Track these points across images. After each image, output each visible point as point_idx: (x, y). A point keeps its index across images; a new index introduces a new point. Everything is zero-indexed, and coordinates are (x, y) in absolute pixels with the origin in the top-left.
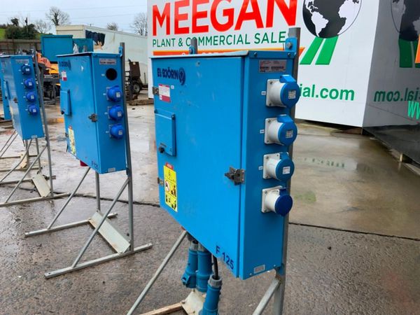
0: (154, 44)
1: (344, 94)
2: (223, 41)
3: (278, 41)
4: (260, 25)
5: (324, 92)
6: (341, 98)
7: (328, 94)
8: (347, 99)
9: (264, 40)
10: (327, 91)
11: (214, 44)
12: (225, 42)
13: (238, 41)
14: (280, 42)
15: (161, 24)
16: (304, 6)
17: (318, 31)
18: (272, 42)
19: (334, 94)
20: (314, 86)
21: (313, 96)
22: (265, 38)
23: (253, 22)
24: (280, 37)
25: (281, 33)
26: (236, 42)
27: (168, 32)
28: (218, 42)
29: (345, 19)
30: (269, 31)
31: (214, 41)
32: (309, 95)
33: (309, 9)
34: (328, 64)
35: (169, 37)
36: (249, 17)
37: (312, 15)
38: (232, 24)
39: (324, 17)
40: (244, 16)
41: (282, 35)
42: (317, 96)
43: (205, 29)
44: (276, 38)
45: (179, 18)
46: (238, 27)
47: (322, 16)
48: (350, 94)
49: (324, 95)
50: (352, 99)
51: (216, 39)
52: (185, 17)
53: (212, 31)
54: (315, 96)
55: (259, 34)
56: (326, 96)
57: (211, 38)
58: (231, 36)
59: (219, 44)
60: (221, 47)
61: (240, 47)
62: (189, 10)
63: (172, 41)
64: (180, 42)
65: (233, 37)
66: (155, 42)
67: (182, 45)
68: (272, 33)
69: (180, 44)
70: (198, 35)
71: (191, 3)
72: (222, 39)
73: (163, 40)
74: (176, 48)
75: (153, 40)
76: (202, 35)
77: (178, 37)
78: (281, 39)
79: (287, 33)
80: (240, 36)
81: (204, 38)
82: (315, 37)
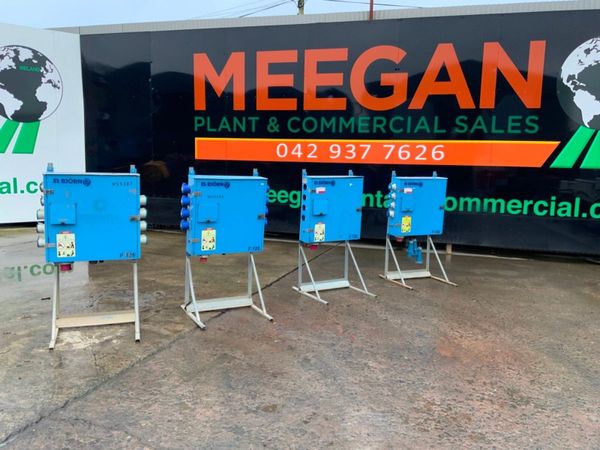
5: (31, 185)
7: (38, 187)
10: (36, 184)
20: (15, 180)
21: (16, 192)
29: (46, 103)
32: (9, 192)
34: (32, 153)
42: (22, 192)
47: (13, 96)
54: (19, 191)
56: (36, 190)
82: (6, 119)
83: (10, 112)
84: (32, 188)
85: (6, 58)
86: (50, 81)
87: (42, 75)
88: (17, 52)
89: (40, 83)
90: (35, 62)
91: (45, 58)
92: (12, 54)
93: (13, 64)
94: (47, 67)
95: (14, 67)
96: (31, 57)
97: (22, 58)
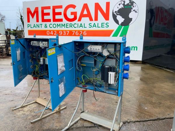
0: (28, 26)
1: (133, 48)
2: (71, 26)
3: (101, 27)
4: (91, 19)
6: (132, 50)
8: (134, 50)
9: (93, 26)
11: (66, 27)
12: (73, 26)
13: (80, 26)
14: (102, 27)
15: (33, 17)
16: (113, 13)
17: (120, 23)
18: (98, 27)
22: (94, 25)
23: (88, 18)
24: (102, 25)
25: (102, 23)
26: (79, 27)
27: (38, 21)
28: (69, 26)
29: (132, 19)
30: (96, 22)
31: (66, 26)
33: (115, 14)
35: (38, 23)
36: (85, 16)
37: (117, 16)
38: (76, 19)
39: (122, 18)
40: (82, 15)
41: (103, 24)
43: (61, 20)
44: (100, 25)
45: (43, 14)
46: (80, 20)
47: (121, 17)
48: (136, 48)
50: (137, 50)
51: (67, 25)
52: (48, 14)
53: (65, 21)
55: (91, 24)
57: (64, 24)
58: (76, 24)
59: (69, 27)
60: (71, 29)
61: (81, 29)
62: (50, 11)
63: (40, 25)
64: (46, 26)
65: (77, 24)
66: (29, 25)
67: (47, 27)
68: (98, 24)
69: (46, 27)
70: (56, 23)
71: (52, 8)
72: (71, 25)
73: (34, 25)
74: (43, 29)
75: (28, 25)
76: (59, 23)
77: (44, 23)
78: (103, 26)
79: (105, 23)
80: (81, 24)
81: (60, 24)
82: (119, 25)
89: (131, 12)
90: (130, 4)
91: (133, 2)
92: (123, 3)
93: (123, 6)
94: (134, 5)
95: (123, 7)
96: (129, 3)
97: (126, 4)
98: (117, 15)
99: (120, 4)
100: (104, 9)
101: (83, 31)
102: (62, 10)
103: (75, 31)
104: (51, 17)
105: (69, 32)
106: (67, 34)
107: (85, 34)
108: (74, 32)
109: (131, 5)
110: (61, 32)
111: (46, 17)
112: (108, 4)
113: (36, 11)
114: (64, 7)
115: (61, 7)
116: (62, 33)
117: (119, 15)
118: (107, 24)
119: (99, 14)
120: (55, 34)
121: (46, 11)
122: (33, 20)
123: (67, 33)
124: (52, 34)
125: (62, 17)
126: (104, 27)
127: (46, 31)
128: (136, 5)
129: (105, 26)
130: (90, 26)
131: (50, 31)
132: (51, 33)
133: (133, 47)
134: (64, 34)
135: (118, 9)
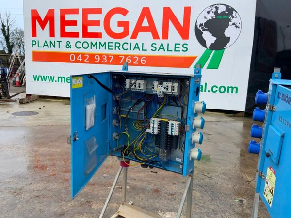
0: (33, 45)
1: (230, 89)
2: (118, 47)
3: (173, 50)
4: (156, 36)
5: (215, 88)
6: (228, 92)
7: (218, 89)
8: (232, 92)
9: (160, 48)
10: (217, 87)
11: (109, 49)
12: (121, 47)
13: (135, 48)
14: (175, 51)
15: (43, 27)
16: (196, 26)
18: (168, 51)
19: (222, 89)
20: (206, 84)
21: (205, 91)
23: (149, 34)
24: (175, 47)
25: (176, 44)
26: (132, 48)
27: (52, 34)
28: (113, 47)
29: (229, 38)
30: (165, 42)
31: (109, 46)
33: (200, 28)
34: (217, 69)
35: (52, 39)
36: (145, 29)
37: (203, 33)
38: (128, 34)
39: (213, 35)
40: (139, 28)
41: (177, 46)
42: (209, 91)
43: (97, 35)
44: (172, 47)
45: (64, 23)
46: (134, 36)
47: (211, 35)
48: (235, 89)
49: (214, 90)
50: (236, 93)
51: (110, 44)
52: (74, 23)
53: (106, 38)
54: (207, 91)
55: (156, 44)
56: (216, 91)
57: (105, 43)
58: (127, 44)
59: (114, 49)
60: (117, 52)
61: (136, 52)
62: (78, 18)
63: (57, 44)
64: (68, 44)
65: (129, 44)
66: (34, 43)
67: (70, 47)
68: (168, 44)
69: (68, 46)
70: (89, 40)
71: (81, 12)
72: (117, 45)
73: (46, 41)
74: (63, 49)
75: (33, 41)
76: (94, 40)
77: (65, 40)
78: (177, 49)
79: (182, 45)
80: (137, 44)
81: (96, 43)
82: (206, 49)
83: (208, 44)
84: (215, 89)
85: (211, 12)
86: (234, 24)
87: (230, 20)
88: (217, 8)
89: (227, 26)
90: (227, 12)
91: (233, 10)
92: (214, 10)
93: (214, 16)
94: (234, 15)
95: (215, 18)
96: (225, 10)
97: (219, 12)
98: (204, 30)
99: (208, 12)
100: (181, 20)
101: (140, 57)
102: (101, 18)
103: (126, 56)
104: (78, 29)
105: (113, 57)
106: (110, 62)
107: (143, 62)
108: (124, 57)
109: (228, 15)
110: (97, 57)
111: (69, 29)
112: (187, 11)
113: (50, 16)
114: (105, 12)
115: (98, 11)
116: (99, 59)
117: (207, 30)
118: (185, 46)
119: (171, 26)
120: (85, 61)
121: (69, 17)
122: (43, 34)
123: (109, 58)
124: (81, 59)
125: (100, 29)
126: (179, 51)
127: (68, 54)
128: (237, 14)
129: (181, 48)
130: (154, 49)
131: (77, 55)
132: (78, 59)
133: (231, 87)
134: (105, 60)
135: (205, 21)
